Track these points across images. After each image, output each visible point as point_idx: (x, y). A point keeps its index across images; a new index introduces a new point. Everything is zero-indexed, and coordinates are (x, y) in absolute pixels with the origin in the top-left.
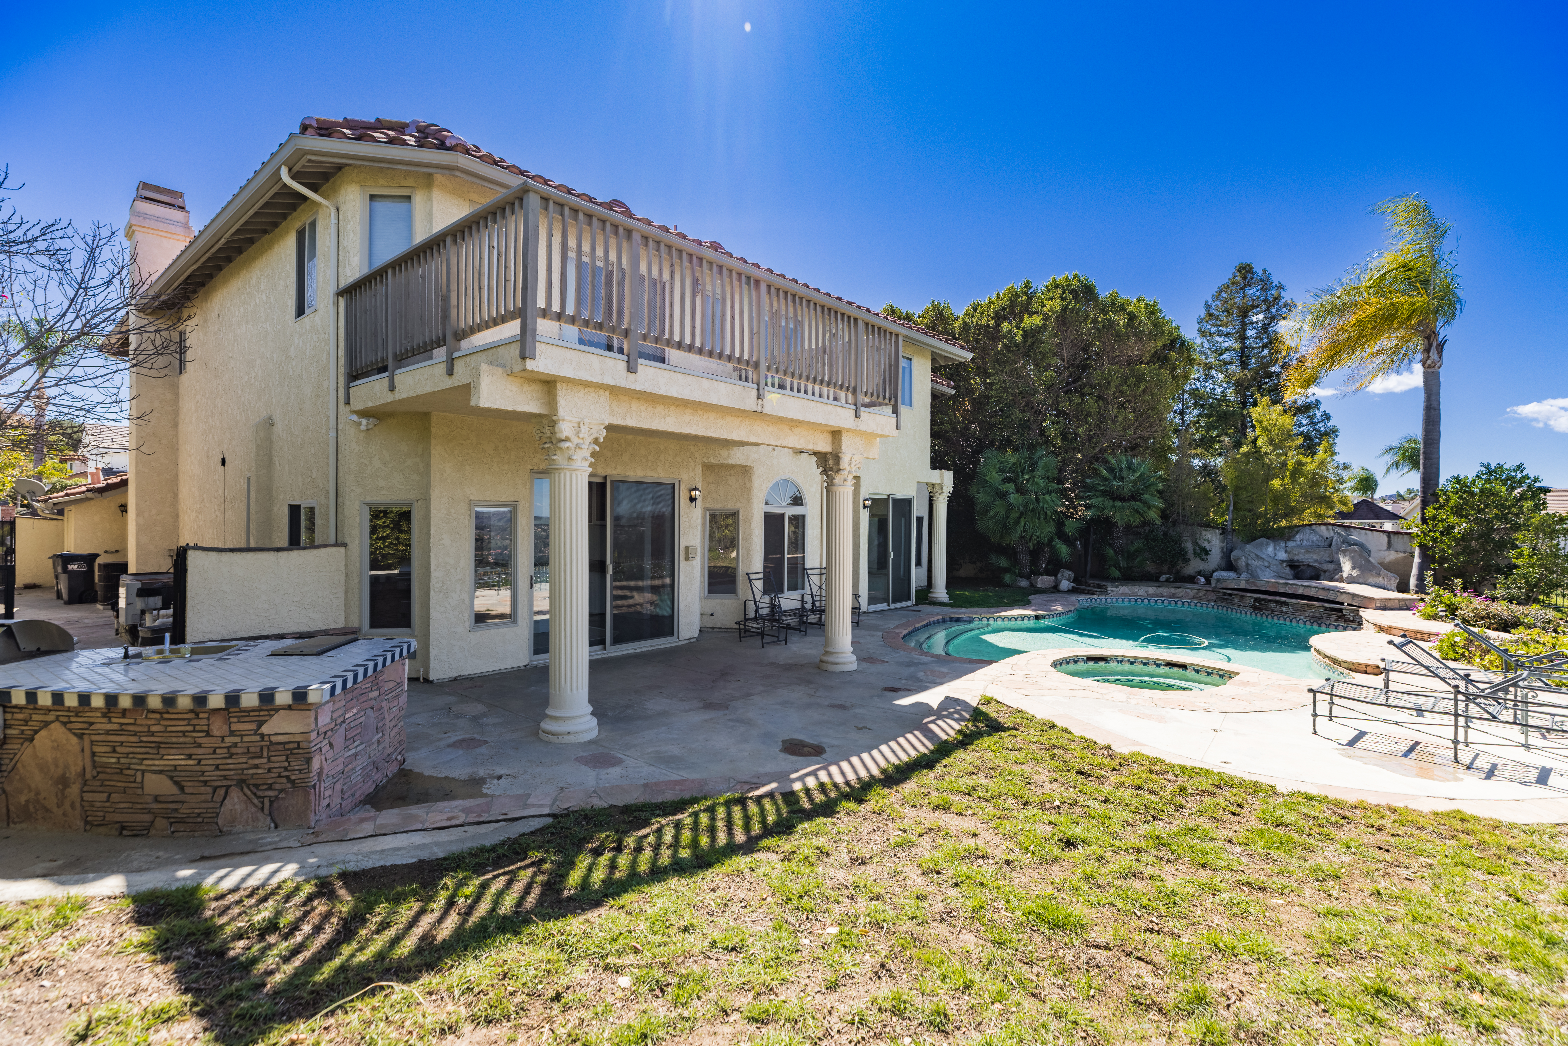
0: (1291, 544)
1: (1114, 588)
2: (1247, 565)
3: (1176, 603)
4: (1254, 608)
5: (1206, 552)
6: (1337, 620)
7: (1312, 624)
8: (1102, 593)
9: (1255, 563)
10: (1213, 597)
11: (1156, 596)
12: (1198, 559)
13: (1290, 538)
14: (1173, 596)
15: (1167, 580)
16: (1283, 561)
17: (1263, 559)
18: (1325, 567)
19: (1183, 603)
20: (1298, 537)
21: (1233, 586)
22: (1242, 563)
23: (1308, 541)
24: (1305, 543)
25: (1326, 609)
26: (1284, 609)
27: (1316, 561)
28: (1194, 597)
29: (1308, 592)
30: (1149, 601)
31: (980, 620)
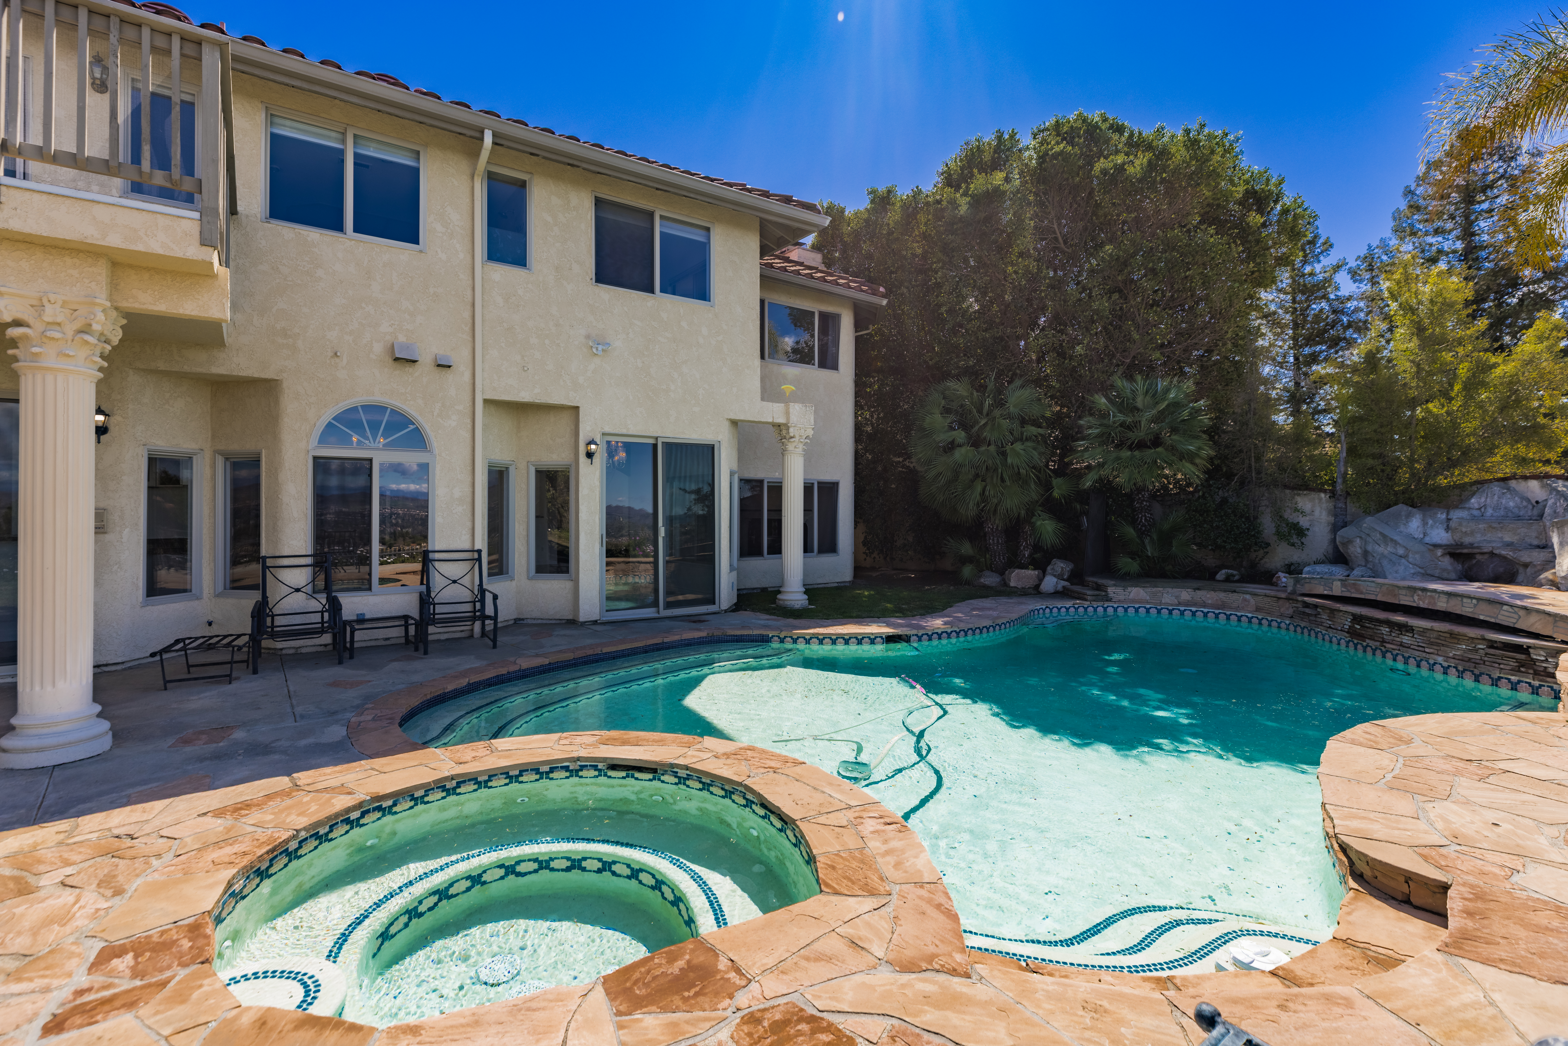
0: (1458, 515)
1: (1119, 590)
2: (1366, 553)
3: (1228, 617)
4: (1352, 633)
5: (1301, 532)
6: (1516, 670)
7: (1460, 675)
8: (1097, 598)
9: (1381, 549)
10: (1288, 609)
11: (1195, 605)
12: (1284, 545)
13: (1460, 504)
14: (1223, 606)
15: (1228, 579)
16: (1436, 546)
17: (1396, 543)
18: (1527, 556)
19: (1239, 619)
20: (1475, 502)
21: (1320, 590)
22: (1355, 550)
23: (1495, 508)
24: (1490, 511)
25: (1492, 644)
26: (1406, 639)
27: (1509, 545)
28: (1258, 609)
29: (1455, 607)
30: (1182, 613)
31: (782, 641)
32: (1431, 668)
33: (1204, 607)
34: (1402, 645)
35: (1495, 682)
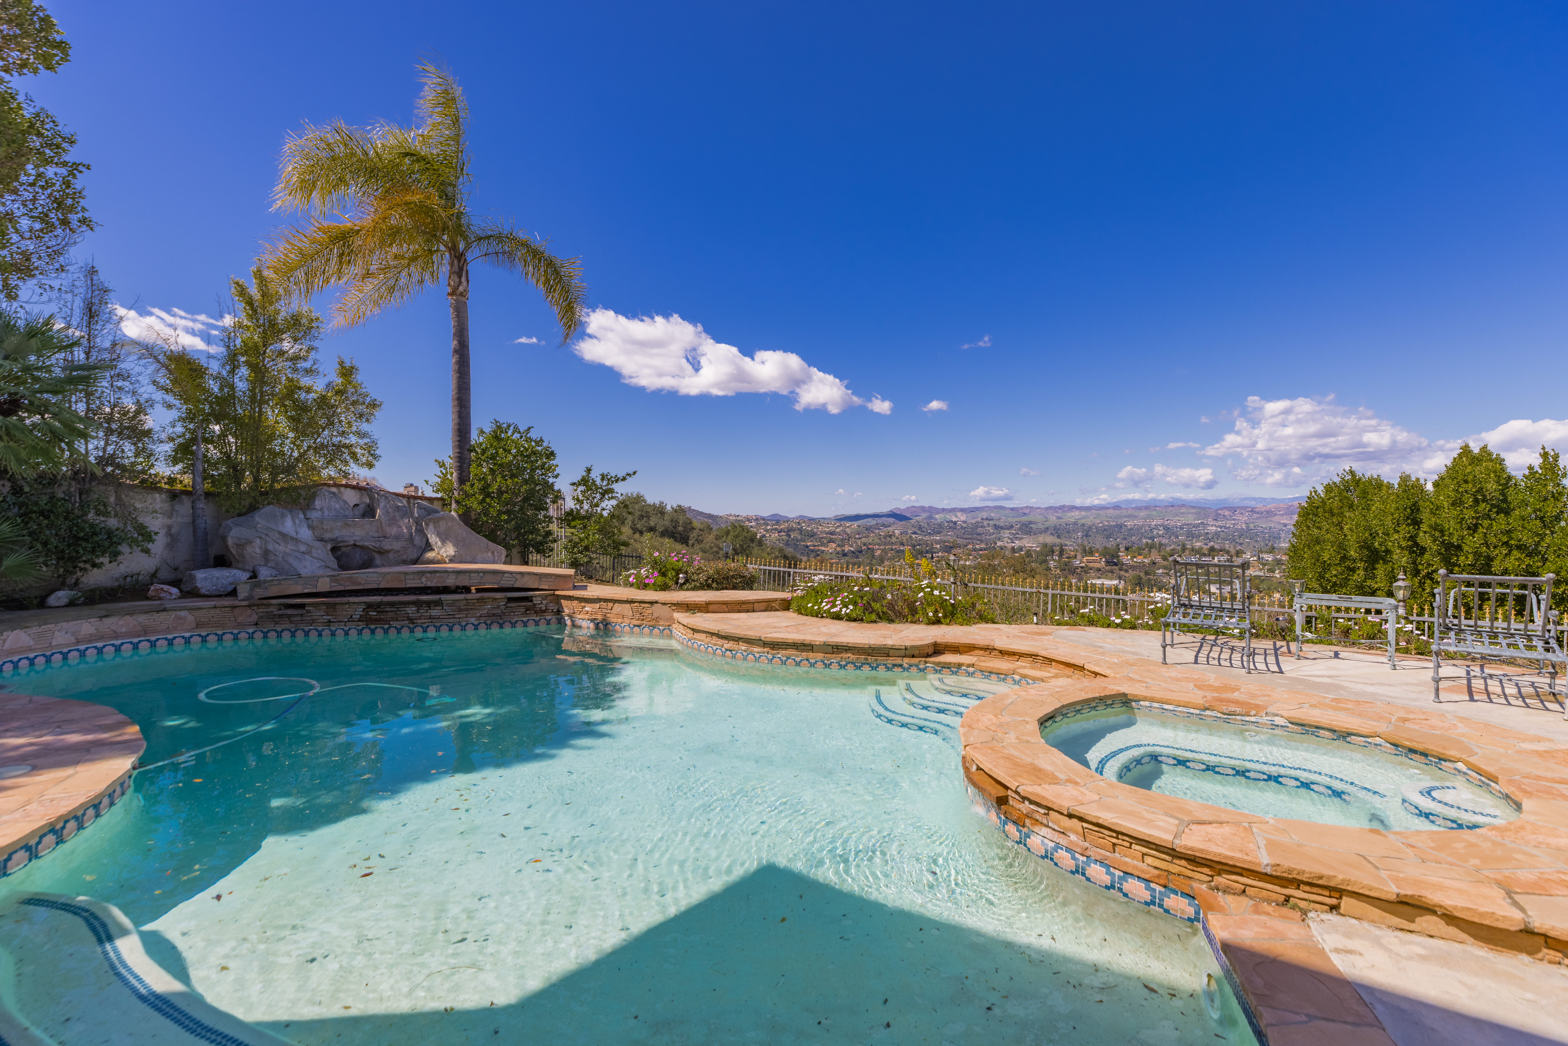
0: (314, 515)
2: (266, 553)
3: (153, 644)
4: (366, 620)
6: (525, 614)
9: (281, 548)
11: (101, 638)
13: (308, 506)
14: (145, 631)
15: (74, 604)
16: (322, 542)
18: (387, 545)
19: (170, 642)
20: (318, 503)
22: (255, 550)
23: (329, 509)
24: (326, 513)
25: (510, 600)
26: (435, 612)
27: (363, 538)
28: (199, 625)
32: (463, 628)
33: (116, 638)
34: (430, 617)
35: (513, 625)
